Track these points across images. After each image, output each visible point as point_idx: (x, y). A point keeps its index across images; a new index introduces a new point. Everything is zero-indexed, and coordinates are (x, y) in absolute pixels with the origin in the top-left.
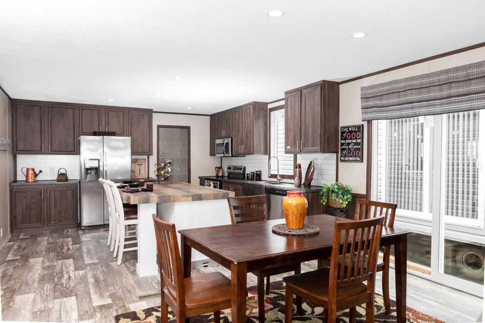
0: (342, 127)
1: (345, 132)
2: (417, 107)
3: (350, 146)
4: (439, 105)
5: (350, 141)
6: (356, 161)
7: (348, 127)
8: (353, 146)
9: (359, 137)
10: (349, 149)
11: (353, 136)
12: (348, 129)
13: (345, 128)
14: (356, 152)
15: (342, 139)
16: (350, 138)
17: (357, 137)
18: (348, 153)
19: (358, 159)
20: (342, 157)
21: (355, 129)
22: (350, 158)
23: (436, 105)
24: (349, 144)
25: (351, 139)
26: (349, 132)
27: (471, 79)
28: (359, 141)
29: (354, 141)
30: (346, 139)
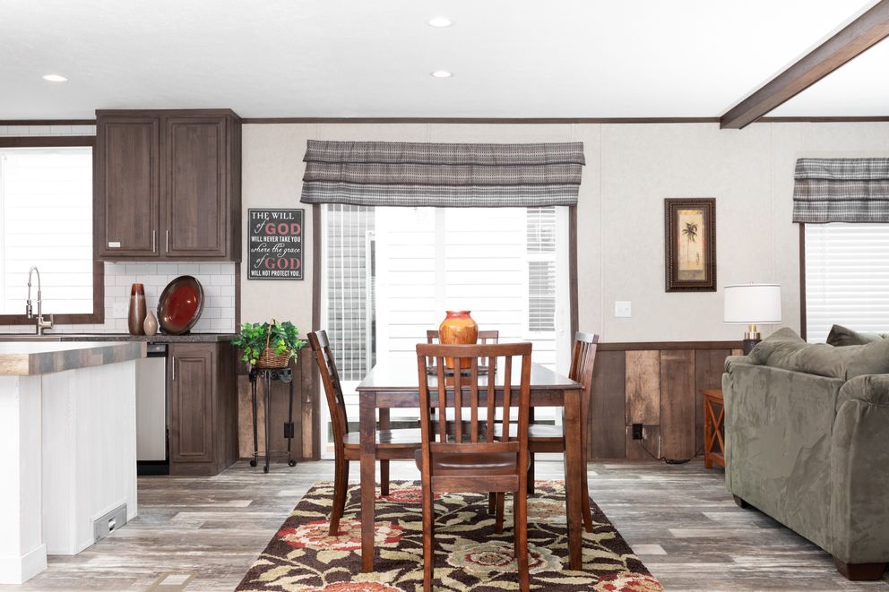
0: (251, 211)
1: (261, 221)
2: (421, 192)
3: (275, 249)
4: (453, 193)
5: (272, 239)
6: (290, 278)
7: (270, 212)
8: (283, 249)
9: (297, 233)
10: (272, 254)
11: (283, 229)
12: (270, 216)
13: (260, 212)
14: (289, 262)
15: (251, 233)
16: (274, 232)
17: (293, 233)
18: (270, 262)
19: (295, 273)
20: (252, 269)
21: (287, 216)
22: (275, 273)
23: (449, 193)
24: (271, 245)
25: (278, 234)
26: (272, 220)
27: (499, 165)
28: (296, 239)
29: (286, 239)
30: (263, 233)
